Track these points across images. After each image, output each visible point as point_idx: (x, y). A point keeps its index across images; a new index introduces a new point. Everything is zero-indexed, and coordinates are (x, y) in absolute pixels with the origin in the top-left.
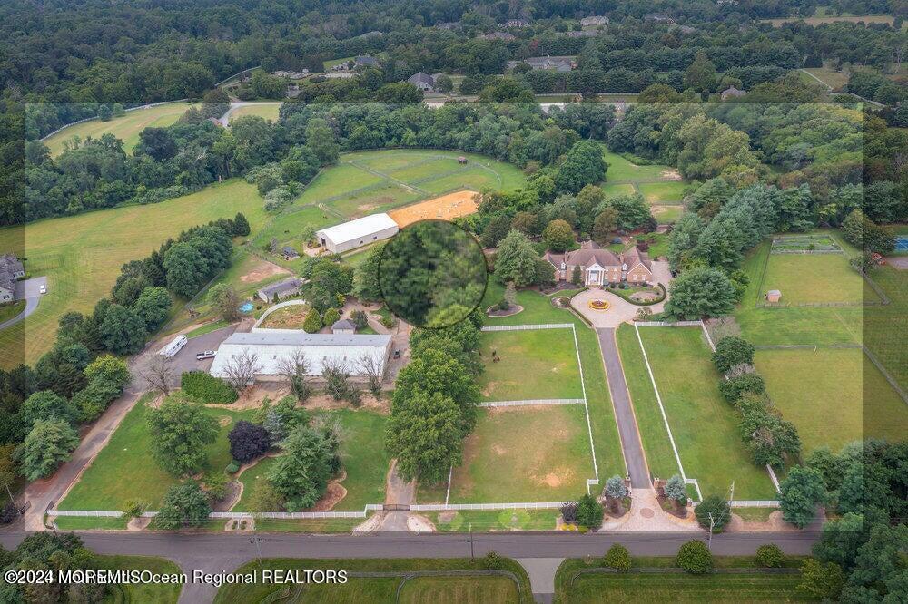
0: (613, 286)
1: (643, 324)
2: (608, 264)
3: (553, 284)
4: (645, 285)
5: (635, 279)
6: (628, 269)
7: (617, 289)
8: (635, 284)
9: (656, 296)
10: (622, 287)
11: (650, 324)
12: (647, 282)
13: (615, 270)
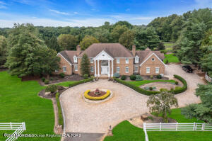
0: (124, 78)
1: (161, 127)
2: (119, 56)
3: (62, 77)
4: (159, 77)
5: (148, 72)
6: (140, 61)
7: (128, 81)
8: (148, 77)
9: (175, 86)
10: (133, 78)
11: (176, 127)
12: (162, 75)
13: (127, 62)
